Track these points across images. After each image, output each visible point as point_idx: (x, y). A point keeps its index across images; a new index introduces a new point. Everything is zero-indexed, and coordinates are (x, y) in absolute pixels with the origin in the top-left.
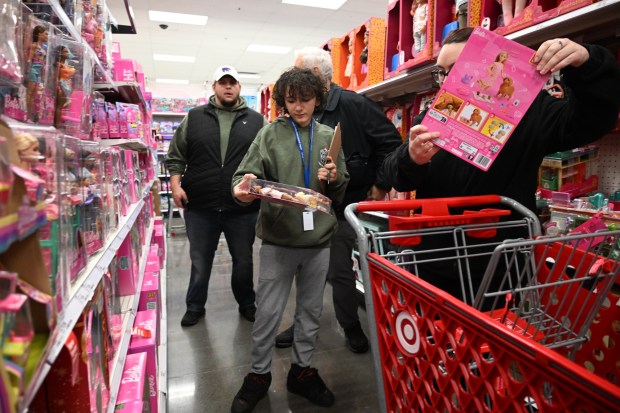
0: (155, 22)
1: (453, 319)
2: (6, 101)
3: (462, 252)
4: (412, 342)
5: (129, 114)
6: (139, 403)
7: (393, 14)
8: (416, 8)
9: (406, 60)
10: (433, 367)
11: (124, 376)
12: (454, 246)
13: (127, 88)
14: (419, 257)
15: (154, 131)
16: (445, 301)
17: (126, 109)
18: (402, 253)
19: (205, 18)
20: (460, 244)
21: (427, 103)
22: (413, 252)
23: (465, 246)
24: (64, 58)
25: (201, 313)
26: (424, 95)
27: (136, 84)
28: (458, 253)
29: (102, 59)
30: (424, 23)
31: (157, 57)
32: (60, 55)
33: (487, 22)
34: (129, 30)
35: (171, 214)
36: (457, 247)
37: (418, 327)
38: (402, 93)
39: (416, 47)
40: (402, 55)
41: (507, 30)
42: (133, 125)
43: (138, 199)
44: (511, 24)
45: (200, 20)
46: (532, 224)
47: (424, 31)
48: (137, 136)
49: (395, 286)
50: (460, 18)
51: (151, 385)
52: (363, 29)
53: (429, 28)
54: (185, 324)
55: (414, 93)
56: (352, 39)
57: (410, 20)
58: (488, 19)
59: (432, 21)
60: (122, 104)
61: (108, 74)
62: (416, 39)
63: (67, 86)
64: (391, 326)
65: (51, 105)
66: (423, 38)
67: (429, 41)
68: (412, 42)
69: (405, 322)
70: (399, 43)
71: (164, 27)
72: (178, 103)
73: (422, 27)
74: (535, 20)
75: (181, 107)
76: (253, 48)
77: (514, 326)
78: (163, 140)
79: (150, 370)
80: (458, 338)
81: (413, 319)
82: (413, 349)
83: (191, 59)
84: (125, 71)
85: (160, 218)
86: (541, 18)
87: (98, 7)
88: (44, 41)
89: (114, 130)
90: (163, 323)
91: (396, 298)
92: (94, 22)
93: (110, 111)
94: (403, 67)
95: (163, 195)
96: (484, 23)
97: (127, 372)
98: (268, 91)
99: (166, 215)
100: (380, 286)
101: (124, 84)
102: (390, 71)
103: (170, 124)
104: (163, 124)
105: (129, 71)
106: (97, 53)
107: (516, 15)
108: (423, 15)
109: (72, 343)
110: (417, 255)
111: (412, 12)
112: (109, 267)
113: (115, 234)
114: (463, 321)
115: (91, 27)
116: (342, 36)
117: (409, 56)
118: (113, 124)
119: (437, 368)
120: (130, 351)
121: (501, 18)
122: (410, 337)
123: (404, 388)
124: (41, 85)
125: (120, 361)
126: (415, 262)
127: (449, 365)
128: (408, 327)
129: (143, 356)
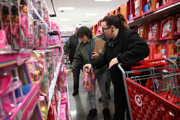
0: (60, 10)
1: (151, 97)
2: (29, 42)
3: (153, 76)
4: (140, 103)
5: (56, 38)
6: (65, 118)
7: (128, 3)
8: (135, 1)
9: (133, 17)
10: (146, 110)
11: (61, 111)
12: (151, 74)
13: (55, 31)
14: (140, 78)
15: (62, 41)
16: (149, 92)
17: (55, 37)
18: (136, 77)
19: (73, 8)
20: (153, 73)
21: (140, 29)
22: (139, 77)
23: (154, 74)
24: (41, 28)
25: (78, 92)
26: (139, 26)
27: (57, 30)
28: (152, 76)
29: (49, 25)
30: (138, 5)
31: (61, 20)
32: (40, 27)
33: (158, 4)
34: (55, 16)
35: (67, 64)
36: (152, 75)
37: (141, 99)
38: (132, 26)
39: (136, 13)
40: (132, 15)
41: (164, 6)
42: (57, 41)
43: (60, 61)
44: (165, 4)
45: (72, 8)
46: (175, 66)
47: (138, 8)
48: (58, 44)
49: (134, 87)
50: (149, 4)
51: (67, 113)
52: (119, 8)
53: (140, 7)
54: (74, 95)
55: (136, 26)
56: (116, 11)
57: (134, 5)
58: (158, 3)
59: (141, 5)
60: (54, 36)
61: (50, 29)
62: (136, 10)
63: (42, 35)
64: (133, 98)
65: (39, 41)
66: (138, 10)
67: (140, 11)
68: (135, 11)
69: (137, 97)
70: (131, 12)
71: (62, 11)
72: (67, 32)
73: (137, 7)
74: (173, 3)
75: (68, 33)
76: (87, 15)
77: (171, 97)
78: (64, 43)
79: (67, 109)
80: (153, 103)
81: (140, 97)
82: (140, 105)
83: (70, 20)
84: (54, 27)
85: (65, 65)
86: (175, 2)
87: (47, 11)
88: (36, 25)
89: (52, 43)
90: (68, 95)
91: (134, 90)
92: (46, 16)
93: (51, 38)
94: (132, 19)
95: (65, 58)
96: (157, 4)
97: (61, 110)
98: (92, 27)
99: (66, 64)
100: (129, 87)
101: (54, 30)
102: (128, 20)
103: (65, 38)
104: (64, 39)
105: (55, 27)
106: (47, 24)
107: (167, 2)
108: (138, 3)
109: (51, 105)
110: (140, 77)
111: (134, 2)
112: (56, 83)
113: (56, 73)
114: (155, 98)
115: (46, 17)
116: (113, 10)
117: (134, 16)
118: (52, 41)
119: (148, 110)
120: (61, 104)
121: (162, 2)
122: (139, 102)
123: (138, 116)
124: (36, 36)
125: (59, 107)
126: (139, 79)
127: (151, 110)
128: (138, 99)
129: (65, 105)
